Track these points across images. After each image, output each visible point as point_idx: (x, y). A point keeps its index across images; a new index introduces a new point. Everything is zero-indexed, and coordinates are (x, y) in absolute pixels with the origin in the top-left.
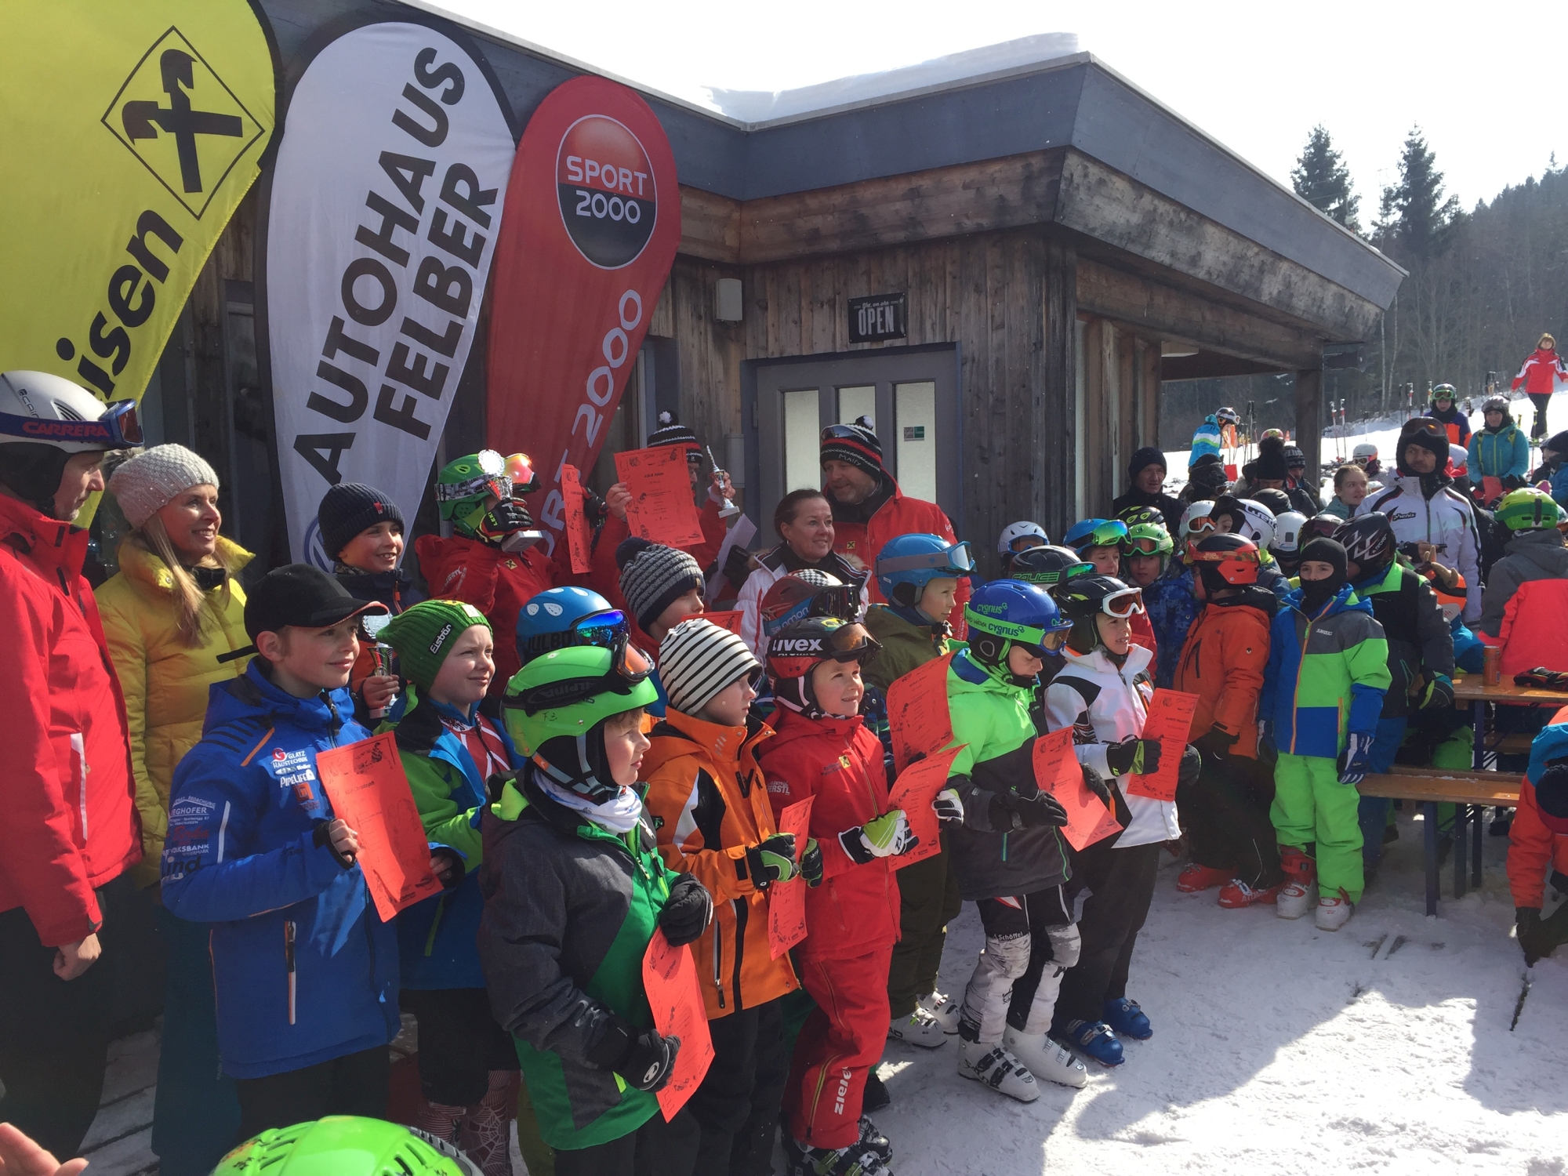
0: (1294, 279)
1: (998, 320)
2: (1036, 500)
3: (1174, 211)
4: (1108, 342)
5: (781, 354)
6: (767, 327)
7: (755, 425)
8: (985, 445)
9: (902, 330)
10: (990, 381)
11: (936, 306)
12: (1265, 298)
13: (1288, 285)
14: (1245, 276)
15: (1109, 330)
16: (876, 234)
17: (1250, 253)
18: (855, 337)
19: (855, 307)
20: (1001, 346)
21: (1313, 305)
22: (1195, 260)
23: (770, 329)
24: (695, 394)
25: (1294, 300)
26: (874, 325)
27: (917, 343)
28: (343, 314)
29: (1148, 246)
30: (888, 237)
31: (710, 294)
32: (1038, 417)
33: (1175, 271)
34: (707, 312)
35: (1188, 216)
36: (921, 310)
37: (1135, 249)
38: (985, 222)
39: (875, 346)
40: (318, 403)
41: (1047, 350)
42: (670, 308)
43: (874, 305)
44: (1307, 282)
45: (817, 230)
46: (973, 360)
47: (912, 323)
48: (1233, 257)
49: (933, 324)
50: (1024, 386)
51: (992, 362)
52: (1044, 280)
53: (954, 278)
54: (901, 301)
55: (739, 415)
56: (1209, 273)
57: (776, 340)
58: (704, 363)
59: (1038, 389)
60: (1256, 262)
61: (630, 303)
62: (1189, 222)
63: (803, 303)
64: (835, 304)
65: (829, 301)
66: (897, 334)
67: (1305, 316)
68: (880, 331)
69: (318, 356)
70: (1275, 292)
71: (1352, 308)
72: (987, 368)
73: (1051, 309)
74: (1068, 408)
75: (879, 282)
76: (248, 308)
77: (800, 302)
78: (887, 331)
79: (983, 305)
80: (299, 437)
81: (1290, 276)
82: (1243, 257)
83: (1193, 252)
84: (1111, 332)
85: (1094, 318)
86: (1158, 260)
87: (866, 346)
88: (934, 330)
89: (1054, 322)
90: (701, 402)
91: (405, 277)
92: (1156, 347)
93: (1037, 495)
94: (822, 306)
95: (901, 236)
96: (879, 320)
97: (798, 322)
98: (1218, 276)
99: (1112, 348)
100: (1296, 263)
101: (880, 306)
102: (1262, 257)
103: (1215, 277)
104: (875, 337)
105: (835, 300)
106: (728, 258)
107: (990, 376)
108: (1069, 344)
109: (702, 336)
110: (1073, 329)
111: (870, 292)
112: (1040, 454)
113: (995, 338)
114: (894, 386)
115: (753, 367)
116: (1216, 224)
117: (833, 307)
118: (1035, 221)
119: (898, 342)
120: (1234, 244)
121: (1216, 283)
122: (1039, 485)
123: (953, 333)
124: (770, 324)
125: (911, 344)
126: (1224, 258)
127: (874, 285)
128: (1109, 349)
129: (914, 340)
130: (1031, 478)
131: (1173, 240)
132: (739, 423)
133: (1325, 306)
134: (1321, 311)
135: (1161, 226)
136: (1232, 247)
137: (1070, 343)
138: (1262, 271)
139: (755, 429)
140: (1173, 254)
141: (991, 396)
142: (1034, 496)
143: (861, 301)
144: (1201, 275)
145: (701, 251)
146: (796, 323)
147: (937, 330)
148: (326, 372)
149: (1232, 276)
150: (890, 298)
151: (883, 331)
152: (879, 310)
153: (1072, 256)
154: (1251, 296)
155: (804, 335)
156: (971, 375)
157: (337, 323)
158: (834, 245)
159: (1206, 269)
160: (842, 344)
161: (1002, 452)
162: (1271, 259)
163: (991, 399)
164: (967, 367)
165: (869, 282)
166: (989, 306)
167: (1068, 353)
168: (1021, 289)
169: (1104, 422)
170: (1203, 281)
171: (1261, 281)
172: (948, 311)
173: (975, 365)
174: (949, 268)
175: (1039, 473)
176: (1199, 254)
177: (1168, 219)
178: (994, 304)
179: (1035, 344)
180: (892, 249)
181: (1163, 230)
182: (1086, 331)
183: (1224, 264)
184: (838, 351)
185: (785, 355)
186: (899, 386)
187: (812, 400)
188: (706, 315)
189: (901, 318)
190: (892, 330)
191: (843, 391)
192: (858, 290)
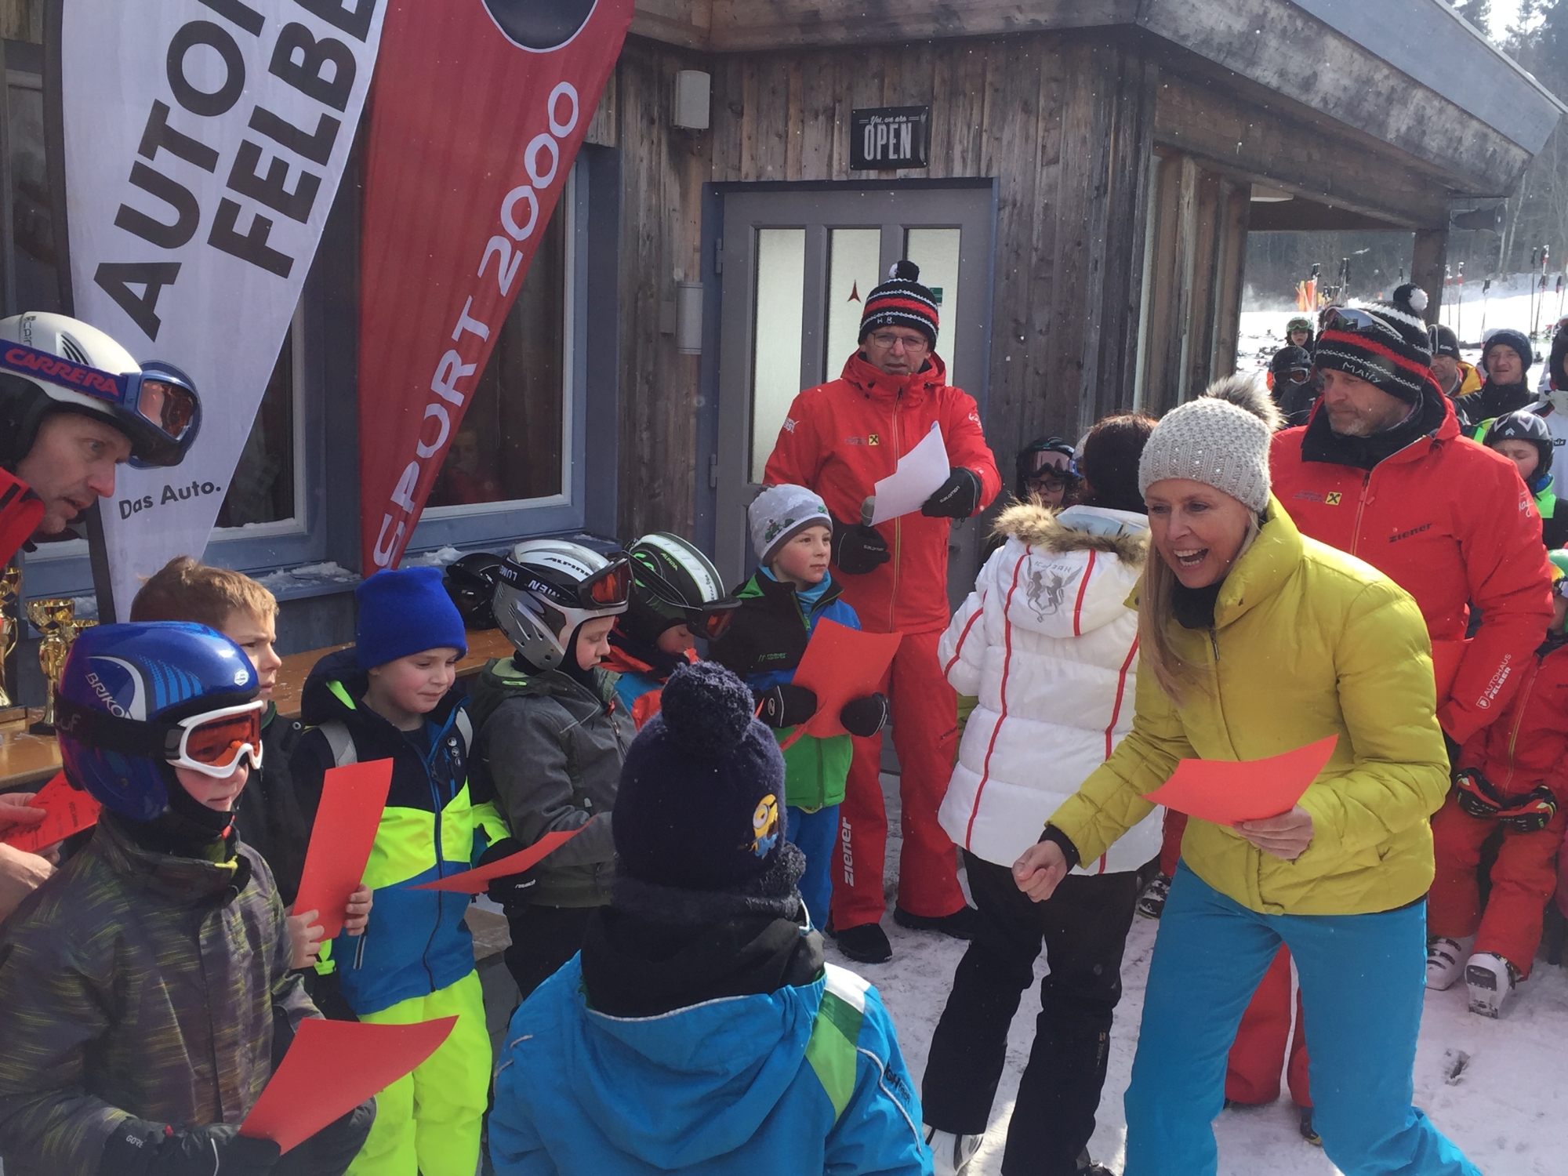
0: (1429, 112)
1: (1051, 153)
2: (1085, 395)
3: (1290, 16)
4: (1188, 186)
5: (757, 177)
6: (741, 140)
7: (719, 271)
8: (1023, 320)
9: (922, 156)
10: (1035, 234)
11: (969, 128)
12: (1391, 136)
13: (1420, 119)
14: (1369, 106)
15: (1190, 169)
16: (895, 24)
17: (1378, 77)
18: (857, 160)
19: (862, 121)
20: (1051, 188)
21: (1448, 148)
22: (1308, 84)
23: (745, 143)
24: (641, 225)
25: (1427, 139)
26: (885, 148)
27: (941, 175)
28: (169, 98)
29: (1252, 62)
30: (911, 30)
31: (665, 91)
32: (1095, 286)
33: (1283, 95)
34: (661, 115)
35: (1306, 22)
36: (949, 132)
37: (1236, 65)
38: (1044, 18)
39: (884, 177)
40: (129, 219)
41: (1112, 194)
42: (613, 107)
43: (887, 120)
44: (1444, 117)
45: (816, 13)
46: (1014, 205)
47: (936, 150)
48: (1357, 80)
49: (964, 152)
50: (1079, 244)
51: (1039, 208)
52: (1115, 101)
53: (996, 90)
54: (923, 118)
55: (697, 256)
56: (1325, 100)
57: (752, 159)
58: (654, 183)
59: (1097, 247)
60: (1384, 88)
61: (564, 99)
62: (1307, 32)
63: (792, 111)
64: (834, 115)
65: (825, 111)
66: (914, 162)
67: (1438, 161)
68: (892, 156)
69: (132, 155)
70: (1404, 128)
71: (1495, 150)
72: (1032, 219)
73: (1121, 142)
74: (1134, 275)
75: (895, 90)
76: (36, 80)
77: (788, 109)
78: (902, 157)
79: (1032, 131)
80: (102, 266)
81: (1424, 108)
82: (1369, 81)
83: (1308, 72)
84: (1193, 173)
85: (1172, 154)
86: (1263, 81)
87: (873, 175)
88: (964, 160)
89: (1124, 159)
90: (648, 236)
91: (257, 50)
92: (1243, 191)
93: (1086, 389)
94: (816, 117)
95: (929, 29)
96: (892, 141)
97: (784, 137)
98: (1336, 105)
99: (1192, 194)
100: (1432, 91)
101: (894, 122)
102: (1392, 82)
103: (1331, 106)
104: (884, 164)
105: (834, 109)
106: (693, 42)
107: (1035, 228)
108: (1140, 191)
109: (654, 147)
110: (1147, 169)
111: (882, 103)
112: (1093, 335)
113: (1045, 176)
114: (906, 231)
115: (719, 193)
116: (1339, 35)
117: (831, 119)
118: (1110, 22)
119: (915, 173)
120: (1360, 64)
121: (1332, 113)
122: (1089, 378)
123: (989, 167)
124: (745, 135)
125: (933, 176)
126: (1346, 82)
127: (888, 93)
128: (1189, 195)
129: (937, 172)
130: (1080, 366)
131: (1284, 56)
132: (697, 268)
133: (1462, 149)
134: (1457, 155)
135: (1271, 36)
136: (1356, 68)
137: (1141, 186)
138: (1390, 100)
139: (718, 276)
140: (1282, 74)
141: (1034, 253)
142: (1082, 391)
143: (870, 113)
144: (1315, 102)
145: (658, 32)
146: (780, 136)
147: (969, 162)
148: (143, 177)
149: (1352, 106)
150: (908, 112)
151: (896, 157)
152: (893, 127)
153: (1152, 70)
154: (1373, 132)
155: (790, 154)
156: (1010, 224)
157: (160, 111)
158: (839, 35)
159: (1320, 95)
160: (840, 169)
161: (1044, 330)
162: (1404, 85)
163: (1034, 259)
164: (1006, 213)
165: (881, 89)
166: (1041, 133)
167: (1138, 201)
168: (1082, 110)
169: (1175, 292)
170: (1315, 110)
171: (1388, 114)
172: (984, 134)
173: (1016, 211)
174: (989, 77)
175: (1091, 360)
176: (1315, 74)
177: (1280, 27)
178: (1046, 130)
179: (1097, 189)
180: (917, 45)
181: (1273, 42)
182: (1162, 167)
183: (1345, 89)
184: (835, 179)
185: (763, 179)
186: (913, 233)
187: (796, 240)
188: (660, 118)
189: (921, 137)
190: (908, 156)
191: (837, 233)
192: (865, 99)
